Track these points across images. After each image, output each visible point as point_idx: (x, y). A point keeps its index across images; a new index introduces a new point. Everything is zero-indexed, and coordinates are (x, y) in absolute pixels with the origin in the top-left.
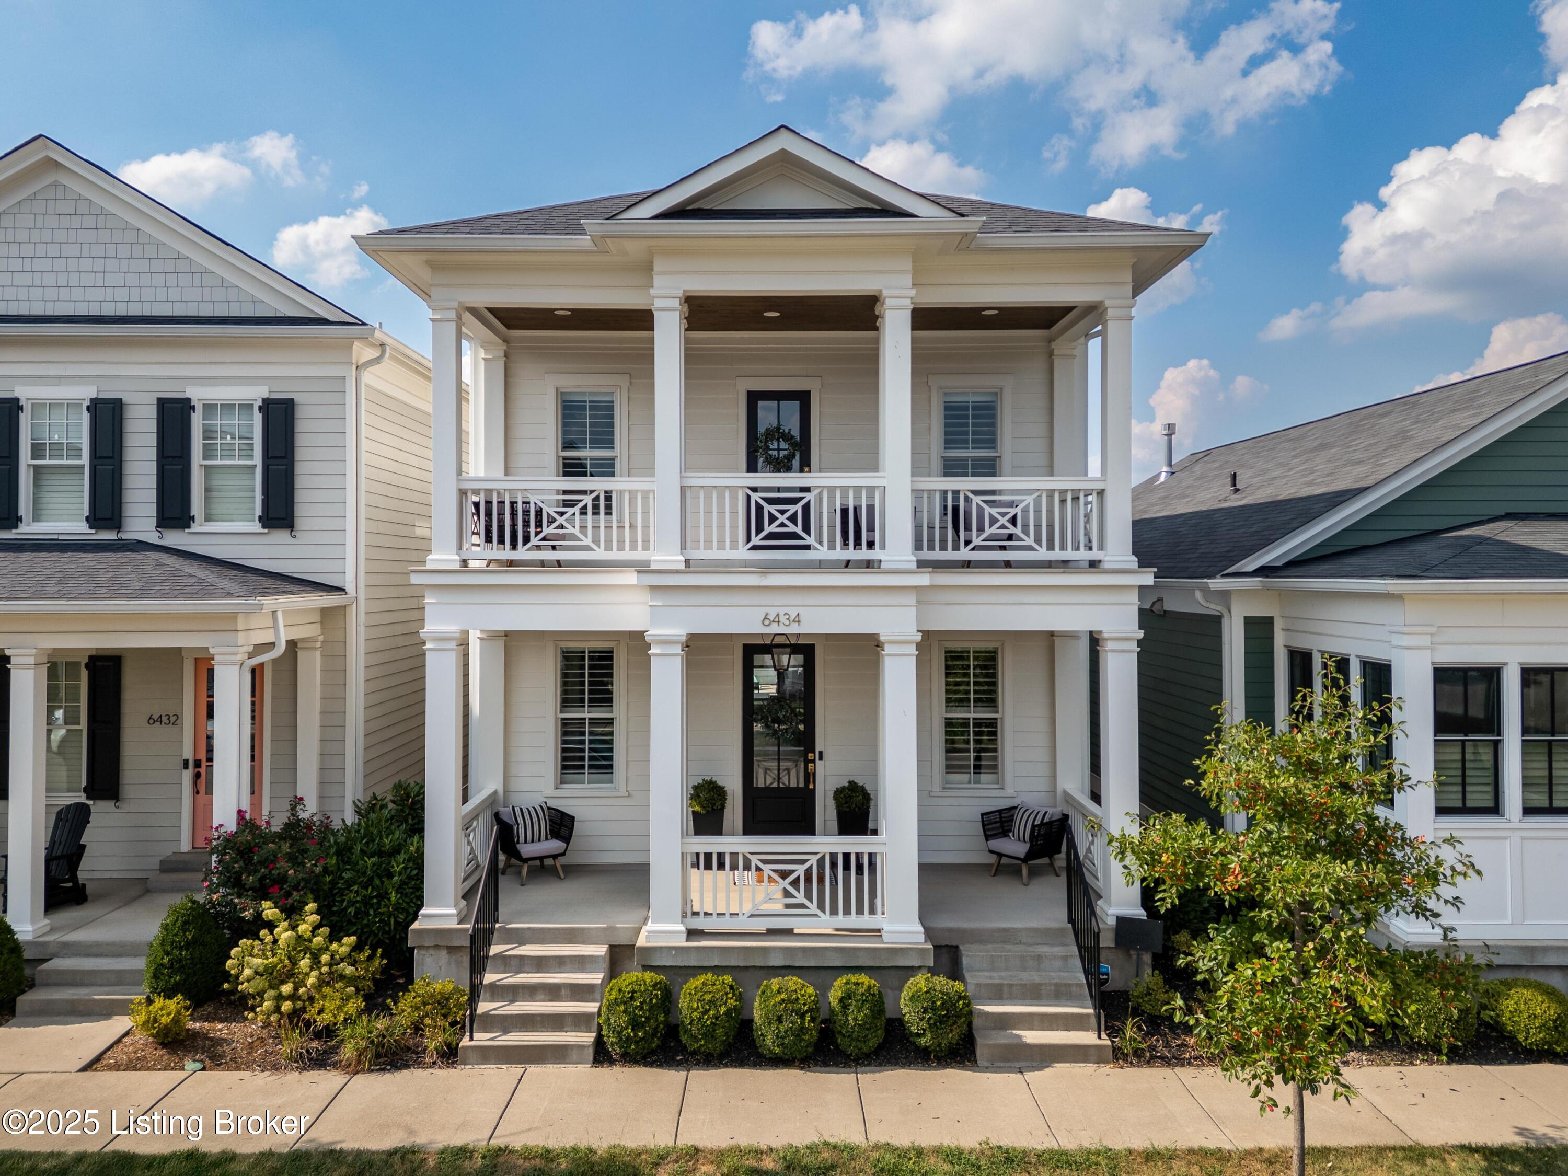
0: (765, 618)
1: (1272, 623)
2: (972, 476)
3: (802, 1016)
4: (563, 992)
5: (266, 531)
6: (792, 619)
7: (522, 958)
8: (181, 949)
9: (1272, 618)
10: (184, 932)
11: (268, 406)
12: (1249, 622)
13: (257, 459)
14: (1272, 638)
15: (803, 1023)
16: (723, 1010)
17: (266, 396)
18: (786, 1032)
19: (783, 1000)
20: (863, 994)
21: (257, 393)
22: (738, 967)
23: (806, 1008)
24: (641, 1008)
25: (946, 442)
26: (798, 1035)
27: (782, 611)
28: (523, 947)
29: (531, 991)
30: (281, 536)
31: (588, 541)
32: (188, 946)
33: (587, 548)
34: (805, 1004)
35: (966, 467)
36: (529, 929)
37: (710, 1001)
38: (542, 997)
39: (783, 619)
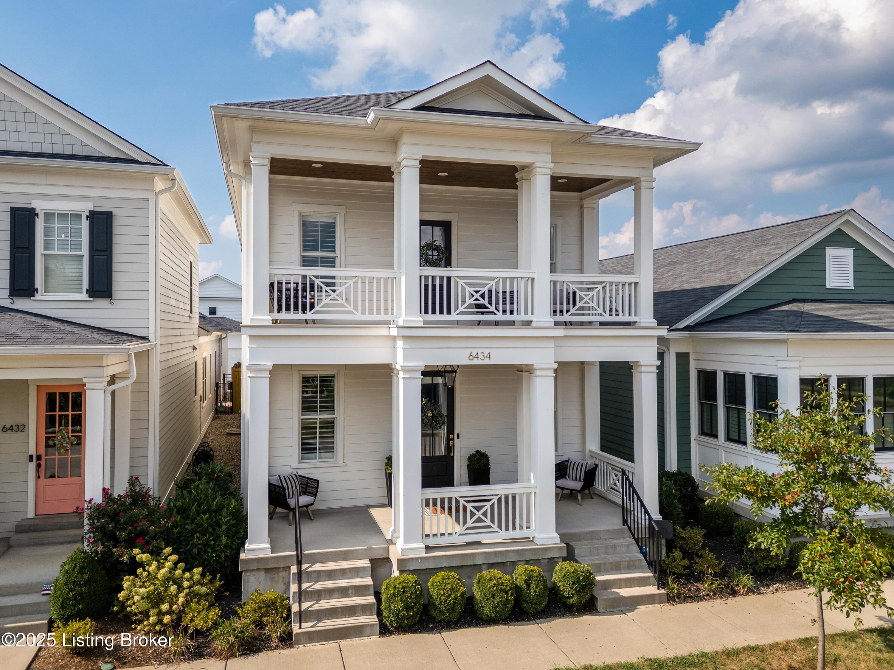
0: (470, 355)
1: (689, 356)
3: (507, 593)
4: (350, 591)
5: (91, 299)
6: (485, 356)
7: (319, 572)
8: (81, 586)
9: (688, 353)
10: (82, 574)
11: (93, 216)
12: (678, 355)
13: (85, 250)
14: (689, 364)
15: (508, 597)
16: (459, 593)
17: (92, 209)
18: (498, 603)
19: (495, 584)
20: (537, 577)
21: (85, 207)
22: (458, 566)
23: (508, 588)
24: (411, 597)
26: (505, 604)
27: (479, 351)
28: (316, 565)
29: (330, 593)
30: (103, 303)
31: (351, 308)
32: (86, 583)
33: (351, 313)
34: (507, 586)
36: (319, 553)
37: (450, 589)
38: (337, 596)
39: (480, 356)
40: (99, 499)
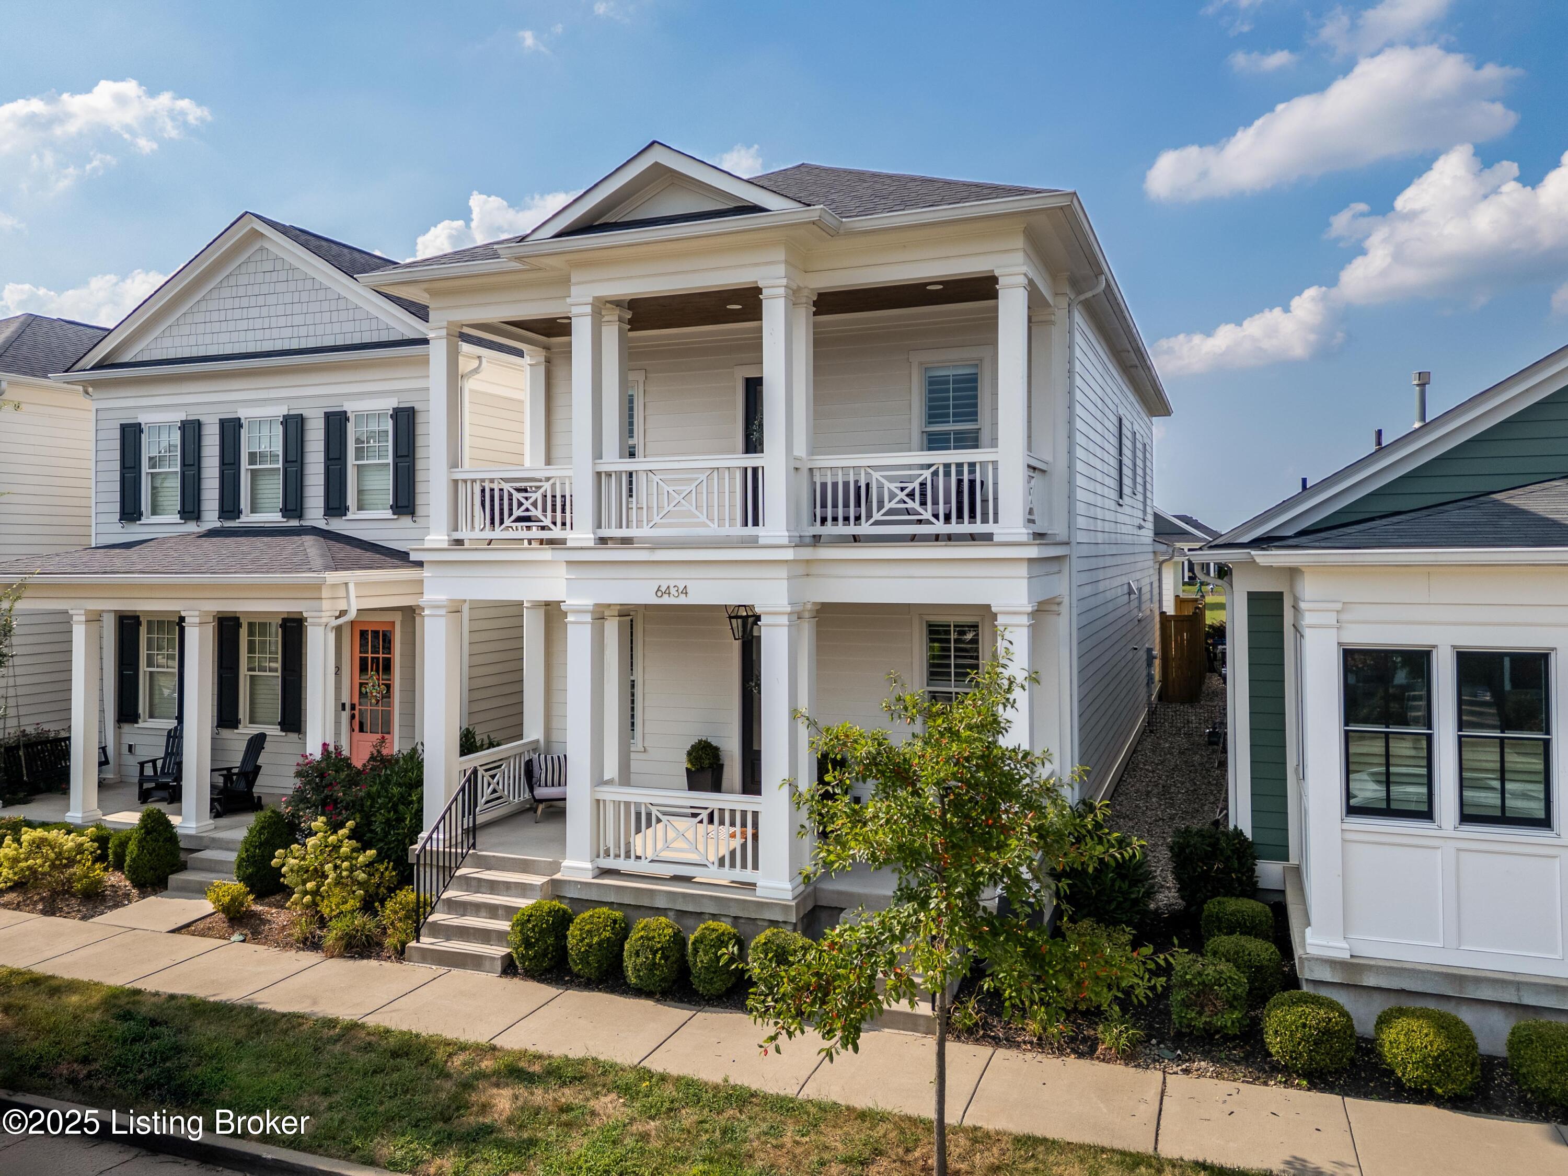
0: (658, 590)
1: (1282, 600)
2: (954, 449)
3: (655, 953)
4: (500, 912)
5: (395, 517)
6: (680, 591)
7: (479, 880)
8: (256, 847)
9: (1281, 594)
10: (260, 834)
11: (397, 414)
12: (1253, 597)
13: (390, 458)
14: (1282, 616)
15: (654, 958)
16: (596, 940)
17: (396, 406)
18: (641, 965)
19: (642, 937)
21: (391, 403)
22: (630, 905)
23: (659, 946)
25: (931, 416)
26: (651, 970)
27: (672, 584)
28: (488, 872)
29: (476, 909)
30: (406, 521)
31: (547, 522)
32: (261, 844)
33: (546, 528)
34: (659, 942)
35: (948, 440)
36: (494, 856)
37: (588, 931)
38: (484, 914)
39: (673, 591)
40: (318, 756)
